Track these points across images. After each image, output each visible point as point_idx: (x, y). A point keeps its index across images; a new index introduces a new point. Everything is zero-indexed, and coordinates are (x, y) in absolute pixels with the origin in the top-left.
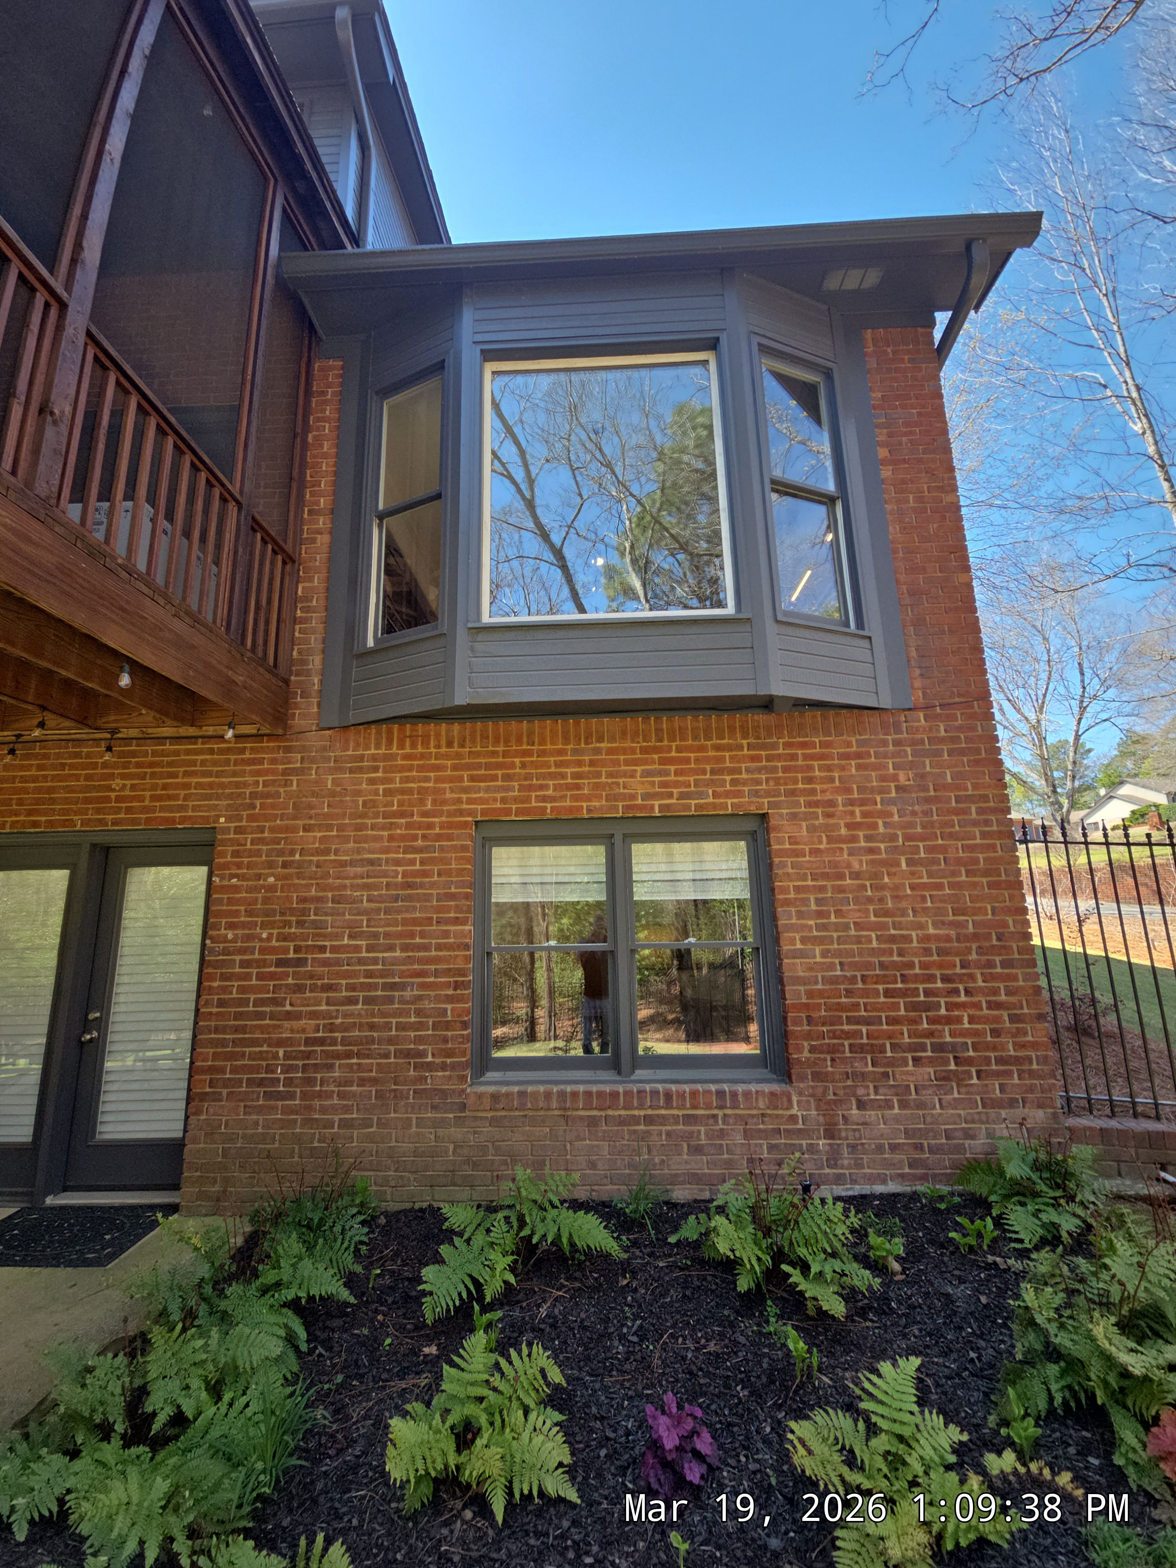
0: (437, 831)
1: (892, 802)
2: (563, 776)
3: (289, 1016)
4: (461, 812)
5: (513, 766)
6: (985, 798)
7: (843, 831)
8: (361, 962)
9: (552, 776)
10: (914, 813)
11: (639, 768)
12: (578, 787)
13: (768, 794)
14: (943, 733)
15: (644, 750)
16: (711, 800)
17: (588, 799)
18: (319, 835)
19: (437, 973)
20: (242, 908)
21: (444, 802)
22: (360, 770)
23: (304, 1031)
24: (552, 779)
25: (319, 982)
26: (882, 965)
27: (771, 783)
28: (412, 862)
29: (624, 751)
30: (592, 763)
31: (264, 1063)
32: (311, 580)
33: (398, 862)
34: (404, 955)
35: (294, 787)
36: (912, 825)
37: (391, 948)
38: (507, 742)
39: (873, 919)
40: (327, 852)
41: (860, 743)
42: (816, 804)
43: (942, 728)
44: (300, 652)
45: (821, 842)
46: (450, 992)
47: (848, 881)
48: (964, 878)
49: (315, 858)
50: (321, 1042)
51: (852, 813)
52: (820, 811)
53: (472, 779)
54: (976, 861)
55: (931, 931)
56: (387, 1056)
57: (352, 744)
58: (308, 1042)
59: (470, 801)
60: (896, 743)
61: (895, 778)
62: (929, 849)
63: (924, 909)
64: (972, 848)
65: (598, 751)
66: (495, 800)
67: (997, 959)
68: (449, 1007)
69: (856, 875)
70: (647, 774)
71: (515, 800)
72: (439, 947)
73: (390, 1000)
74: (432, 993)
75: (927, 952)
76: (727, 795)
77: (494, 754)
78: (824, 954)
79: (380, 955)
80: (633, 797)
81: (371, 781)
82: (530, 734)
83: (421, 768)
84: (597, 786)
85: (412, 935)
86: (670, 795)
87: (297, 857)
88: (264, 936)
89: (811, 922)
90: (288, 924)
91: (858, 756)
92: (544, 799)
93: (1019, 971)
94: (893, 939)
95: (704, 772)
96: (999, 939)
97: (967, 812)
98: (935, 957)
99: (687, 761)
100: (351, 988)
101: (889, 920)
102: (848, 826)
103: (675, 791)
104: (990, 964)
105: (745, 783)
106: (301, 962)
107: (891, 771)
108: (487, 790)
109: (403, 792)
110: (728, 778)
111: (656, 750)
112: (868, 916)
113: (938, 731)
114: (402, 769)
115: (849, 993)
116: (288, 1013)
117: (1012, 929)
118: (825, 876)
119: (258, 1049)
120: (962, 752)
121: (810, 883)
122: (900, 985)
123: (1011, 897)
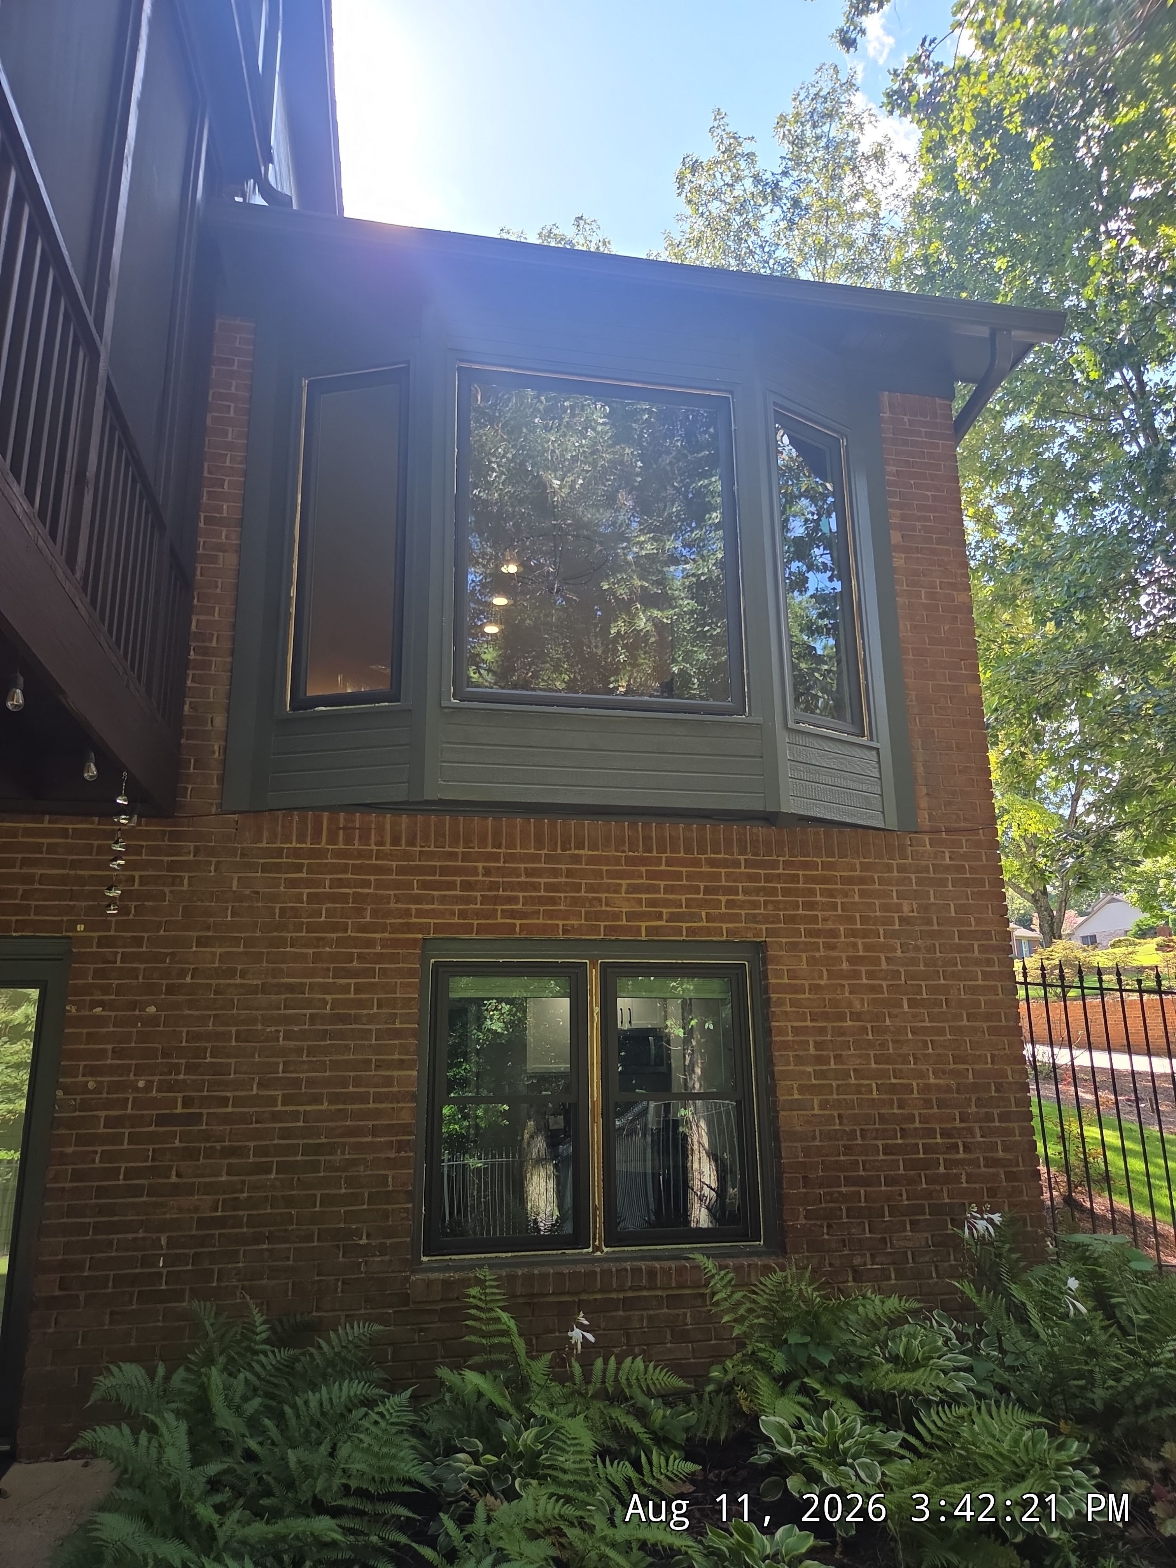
0: (378, 949)
1: (894, 935)
2: (535, 887)
3: (176, 1190)
4: (409, 928)
5: (474, 871)
6: (987, 935)
7: (845, 966)
8: (276, 1117)
9: (523, 887)
10: (917, 949)
11: (624, 882)
12: (552, 901)
13: (766, 919)
14: (948, 861)
15: (630, 861)
16: (704, 924)
17: (565, 916)
18: (219, 950)
19: (375, 1131)
20: (109, 1047)
21: (388, 914)
22: (277, 868)
23: (197, 1209)
24: (523, 891)
25: (218, 1146)
26: (882, 1118)
27: (770, 907)
28: (345, 989)
29: (607, 860)
30: (570, 873)
31: (139, 1254)
32: (210, 611)
33: (326, 989)
34: (333, 1107)
35: (185, 887)
36: (914, 962)
37: (316, 1099)
38: (467, 843)
39: (874, 1066)
40: (231, 973)
41: (865, 867)
42: (816, 933)
43: (947, 855)
44: (193, 707)
45: (821, 978)
46: (393, 1155)
47: (849, 1023)
48: (965, 1022)
49: (214, 982)
50: (221, 1222)
51: (855, 945)
52: (820, 941)
53: (424, 885)
54: (977, 1005)
55: (932, 1080)
56: (309, 1238)
57: (265, 834)
58: (202, 1223)
59: (420, 914)
60: (902, 869)
61: (899, 908)
62: (931, 989)
63: (925, 1055)
64: (973, 990)
65: (577, 859)
66: (452, 913)
67: (996, 1112)
68: (390, 1173)
69: (857, 1016)
70: (632, 889)
71: (478, 914)
72: (378, 1098)
73: (315, 1166)
74: (370, 1157)
75: (928, 1103)
76: (723, 918)
77: (452, 856)
78: (823, 1105)
79: (301, 1108)
80: (616, 916)
81: (293, 883)
82: (497, 834)
83: (357, 869)
84: (575, 901)
85: (344, 1083)
86: (659, 916)
87: (188, 979)
88: (141, 1084)
89: (810, 1069)
90: (176, 1069)
91: (862, 881)
92: (513, 914)
93: (1015, 1125)
94: (893, 1089)
95: (697, 890)
96: (997, 1090)
97: (970, 949)
98: (936, 1110)
99: (678, 876)
100: (261, 1151)
101: (890, 1067)
102: (850, 960)
103: (664, 911)
104: (989, 1118)
105: (741, 905)
106: (195, 1119)
107: (895, 900)
108: (443, 900)
109: (333, 898)
110: (723, 899)
111: (644, 861)
112: (869, 1063)
113: (944, 858)
114: (334, 869)
115: (848, 1150)
116: (175, 1186)
117: (1011, 1079)
118: (825, 1016)
119: (130, 1236)
120: (967, 883)
121: (809, 1023)
122: (900, 1141)
123: (1011, 1045)
